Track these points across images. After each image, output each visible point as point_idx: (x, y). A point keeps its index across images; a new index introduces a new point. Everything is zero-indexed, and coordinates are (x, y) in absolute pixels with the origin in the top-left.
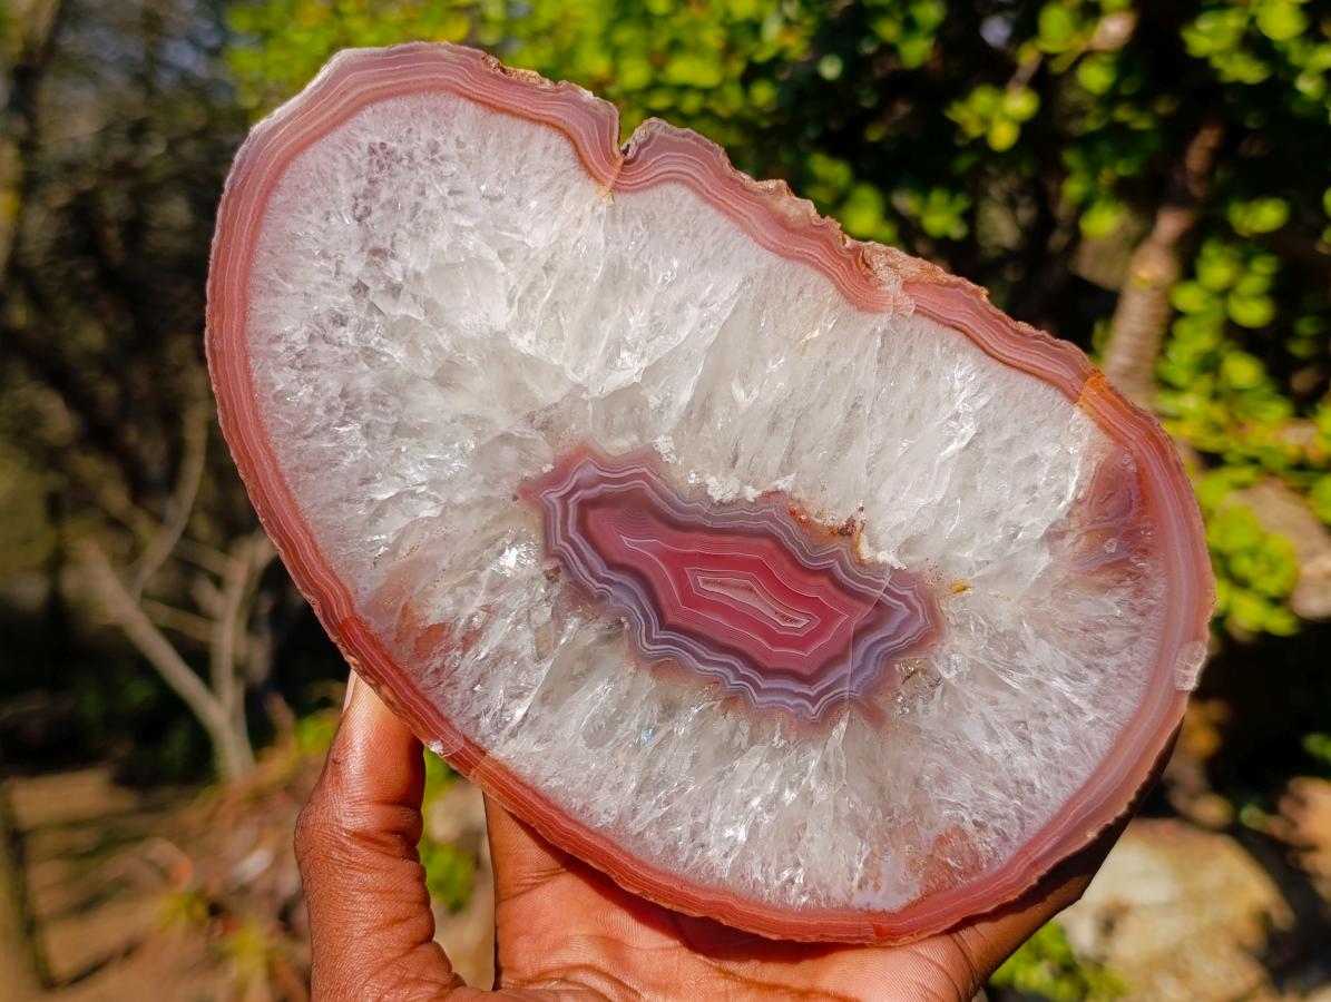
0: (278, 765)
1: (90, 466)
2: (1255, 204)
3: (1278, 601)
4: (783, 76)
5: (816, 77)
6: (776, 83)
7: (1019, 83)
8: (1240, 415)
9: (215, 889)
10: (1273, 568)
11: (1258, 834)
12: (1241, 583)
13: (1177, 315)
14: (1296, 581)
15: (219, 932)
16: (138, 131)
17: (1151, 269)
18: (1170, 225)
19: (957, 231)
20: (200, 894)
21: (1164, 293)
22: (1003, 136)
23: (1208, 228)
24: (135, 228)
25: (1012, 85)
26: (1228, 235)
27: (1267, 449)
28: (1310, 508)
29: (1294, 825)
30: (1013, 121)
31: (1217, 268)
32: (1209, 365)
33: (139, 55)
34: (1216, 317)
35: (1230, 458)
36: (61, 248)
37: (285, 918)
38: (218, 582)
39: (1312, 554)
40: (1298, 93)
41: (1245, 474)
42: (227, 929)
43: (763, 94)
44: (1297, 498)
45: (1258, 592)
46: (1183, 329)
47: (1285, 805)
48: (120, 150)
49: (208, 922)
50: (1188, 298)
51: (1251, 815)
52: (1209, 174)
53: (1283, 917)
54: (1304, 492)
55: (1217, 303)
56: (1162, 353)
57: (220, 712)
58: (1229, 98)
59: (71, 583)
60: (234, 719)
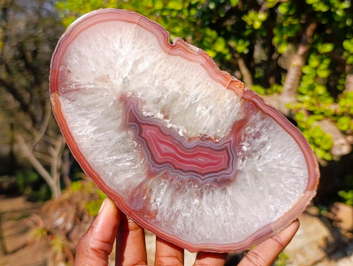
0: (67, 195)
1: (22, 116)
2: (325, 45)
3: (328, 151)
4: (199, 8)
5: (208, 8)
6: (197, 9)
7: (262, 10)
8: (319, 101)
9: (49, 227)
10: (326, 142)
11: (326, 217)
12: (317, 146)
13: (303, 74)
14: (332, 146)
15: (49, 239)
16: (36, 26)
17: (296, 61)
18: (302, 50)
19: (246, 51)
20: (45, 229)
21: (300, 68)
22: (257, 25)
23: (312, 50)
24: (35, 53)
25: (260, 11)
26: (317, 53)
27: (326, 110)
28: (337, 126)
29: (335, 215)
30: (260, 21)
31: (314, 62)
32: (312, 88)
33: (37, 7)
34: (313, 75)
35: (316, 112)
36: (15, 58)
37: (68, 236)
38: (54, 147)
39: (337, 139)
40: (337, 15)
41: (320, 117)
42: (52, 238)
43: (193, 12)
44: (334, 124)
45: (322, 149)
46: (304, 78)
47: (333, 210)
48: (31, 32)
49: (47, 236)
50: (306, 70)
51: (324, 212)
52: (313, 37)
53: (331, 239)
54: (336, 122)
55: (314, 71)
56: (299, 84)
57: (53, 181)
58: (318, 16)
59: (16, 148)
60: (57, 183)
